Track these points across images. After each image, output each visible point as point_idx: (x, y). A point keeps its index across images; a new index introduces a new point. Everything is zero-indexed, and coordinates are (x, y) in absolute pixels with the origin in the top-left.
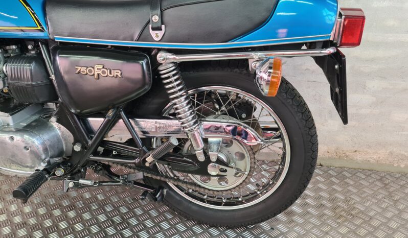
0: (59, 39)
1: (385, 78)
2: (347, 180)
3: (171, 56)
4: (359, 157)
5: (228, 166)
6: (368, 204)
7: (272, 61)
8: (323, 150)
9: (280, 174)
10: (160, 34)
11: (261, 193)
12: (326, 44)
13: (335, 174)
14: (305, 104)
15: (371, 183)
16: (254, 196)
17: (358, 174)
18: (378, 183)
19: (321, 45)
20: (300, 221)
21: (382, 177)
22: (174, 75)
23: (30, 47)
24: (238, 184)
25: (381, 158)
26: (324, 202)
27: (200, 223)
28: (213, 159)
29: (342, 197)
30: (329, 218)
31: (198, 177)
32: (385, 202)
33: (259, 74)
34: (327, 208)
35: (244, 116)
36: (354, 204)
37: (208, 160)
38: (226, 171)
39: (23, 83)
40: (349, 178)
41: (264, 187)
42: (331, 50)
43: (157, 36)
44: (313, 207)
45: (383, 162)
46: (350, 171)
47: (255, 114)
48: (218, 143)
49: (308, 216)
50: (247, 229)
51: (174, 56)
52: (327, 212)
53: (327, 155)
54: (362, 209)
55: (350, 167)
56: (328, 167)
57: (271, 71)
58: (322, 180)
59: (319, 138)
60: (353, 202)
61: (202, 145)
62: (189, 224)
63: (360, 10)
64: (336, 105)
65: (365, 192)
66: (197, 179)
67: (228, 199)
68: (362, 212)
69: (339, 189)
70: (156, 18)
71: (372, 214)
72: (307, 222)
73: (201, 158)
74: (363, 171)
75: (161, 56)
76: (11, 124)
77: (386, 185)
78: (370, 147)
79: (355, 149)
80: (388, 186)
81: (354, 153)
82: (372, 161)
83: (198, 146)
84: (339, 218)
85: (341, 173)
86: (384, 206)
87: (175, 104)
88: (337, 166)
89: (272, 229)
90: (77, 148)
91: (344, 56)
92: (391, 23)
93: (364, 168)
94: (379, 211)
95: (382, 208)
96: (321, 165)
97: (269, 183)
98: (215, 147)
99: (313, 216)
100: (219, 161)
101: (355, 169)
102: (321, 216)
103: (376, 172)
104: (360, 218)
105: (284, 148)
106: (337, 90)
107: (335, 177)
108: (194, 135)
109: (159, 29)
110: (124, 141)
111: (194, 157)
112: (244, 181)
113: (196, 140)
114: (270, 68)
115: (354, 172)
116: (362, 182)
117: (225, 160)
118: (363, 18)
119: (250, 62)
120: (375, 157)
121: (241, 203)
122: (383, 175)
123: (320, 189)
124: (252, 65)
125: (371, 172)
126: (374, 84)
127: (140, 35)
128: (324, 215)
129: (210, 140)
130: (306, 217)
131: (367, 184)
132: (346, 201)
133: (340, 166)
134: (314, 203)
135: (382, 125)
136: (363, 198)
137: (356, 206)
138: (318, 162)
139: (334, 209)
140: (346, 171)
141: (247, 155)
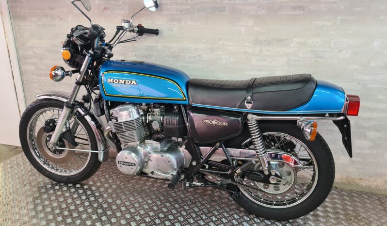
0: (194, 105)
1: (379, 131)
2: (355, 199)
3: (255, 117)
4: (363, 183)
5: (281, 178)
6: (369, 214)
7: (312, 123)
8: (338, 177)
9: (311, 187)
10: (250, 105)
11: (298, 199)
12: (339, 115)
13: (346, 194)
14: (327, 145)
15: (372, 201)
16: (294, 200)
17: (363, 195)
18: (377, 202)
19: (336, 115)
20: (323, 220)
21: (380, 198)
22: (255, 127)
23: (175, 107)
24: (286, 190)
25: (379, 185)
26: (339, 211)
27: (258, 217)
28: (273, 174)
29: (352, 209)
30: (342, 220)
31: (262, 184)
32: (380, 213)
33: (305, 129)
34: (341, 214)
35: (289, 150)
36: (359, 213)
37: (270, 174)
38: (280, 181)
39: (172, 127)
40: (356, 197)
41: (300, 195)
42: (342, 118)
43: (249, 106)
44: (331, 213)
45: (381, 188)
46: (357, 193)
47: (296, 150)
48: (276, 165)
49: (329, 218)
50: (289, 222)
51: (257, 117)
52: (341, 216)
53: (341, 181)
54: (365, 216)
55: (357, 190)
56: (341, 189)
57: (312, 128)
58: (337, 197)
59: (335, 165)
60: (359, 212)
61: (267, 166)
62: (251, 216)
63: (357, 97)
64: (346, 146)
65: (367, 206)
66: (261, 185)
67: (277, 202)
68: (365, 218)
69: (349, 204)
70: (249, 98)
71: (371, 219)
72: (327, 221)
73: (267, 173)
74: (366, 193)
75: (250, 116)
76: (159, 148)
77: (383, 203)
78: (371, 176)
79: (360, 177)
80: (384, 204)
81: (360, 180)
82: (372, 186)
83: (265, 166)
84: (349, 220)
85: (350, 193)
86: (380, 215)
87: (254, 142)
88: (348, 189)
89: (305, 223)
90: (194, 163)
91: (349, 121)
92: (380, 97)
93: (368, 192)
94: (377, 218)
95: (378, 216)
96: (336, 188)
97: (304, 193)
98: (274, 167)
99: (331, 218)
100: (276, 175)
101: (361, 192)
102: (336, 219)
103: (376, 195)
104: (363, 221)
105: (314, 170)
106: (346, 138)
107: (346, 196)
108: (263, 159)
109: (250, 103)
110: (220, 161)
111: (262, 172)
112: (290, 189)
113: (264, 162)
114: (312, 127)
115: (360, 194)
116: (366, 200)
117: (279, 175)
118: (359, 103)
119: (298, 121)
120: (374, 184)
121: (285, 204)
122: (380, 197)
123: (336, 203)
124: (299, 123)
125: (371, 195)
126: (372, 134)
127: (240, 105)
128: (339, 218)
129: (271, 162)
130: (328, 218)
131: (369, 202)
132: (354, 211)
133: (350, 189)
134: (332, 211)
135: (379, 161)
136: (366, 210)
137: (361, 214)
138: (334, 185)
139: (346, 215)
140: (354, 193)
141: (293, 173)
